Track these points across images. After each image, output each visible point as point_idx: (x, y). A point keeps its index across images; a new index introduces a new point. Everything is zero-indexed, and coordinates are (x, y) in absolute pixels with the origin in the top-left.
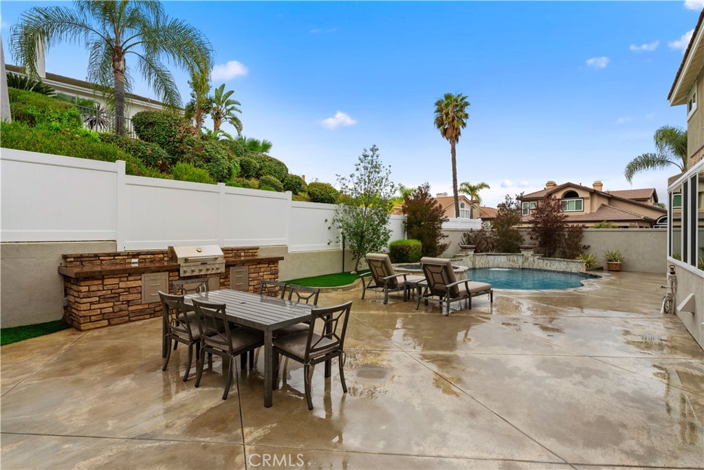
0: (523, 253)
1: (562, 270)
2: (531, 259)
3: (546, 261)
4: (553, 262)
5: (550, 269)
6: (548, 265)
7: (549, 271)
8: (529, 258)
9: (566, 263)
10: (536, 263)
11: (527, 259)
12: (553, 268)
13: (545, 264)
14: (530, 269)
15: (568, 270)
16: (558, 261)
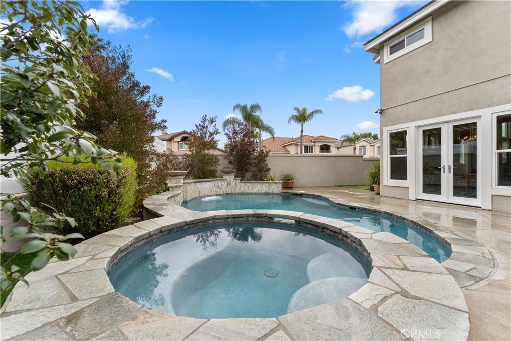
0: (224, 177)
1: (264, 192)
2: (233, 183)
3: (248, 185)
4: (255, 184)
5: (252, 192)
6: (250, 188)
7: (251, 194)
8: (231, 183)
9: (267, 184)
10: (238, 187)
11: (229, 184)
12: (256, 190)
13: (246, 188)
14: (232, 194)
15: (270, 191)
16: (260, 183)
